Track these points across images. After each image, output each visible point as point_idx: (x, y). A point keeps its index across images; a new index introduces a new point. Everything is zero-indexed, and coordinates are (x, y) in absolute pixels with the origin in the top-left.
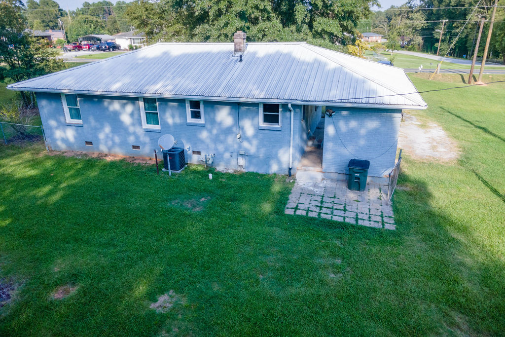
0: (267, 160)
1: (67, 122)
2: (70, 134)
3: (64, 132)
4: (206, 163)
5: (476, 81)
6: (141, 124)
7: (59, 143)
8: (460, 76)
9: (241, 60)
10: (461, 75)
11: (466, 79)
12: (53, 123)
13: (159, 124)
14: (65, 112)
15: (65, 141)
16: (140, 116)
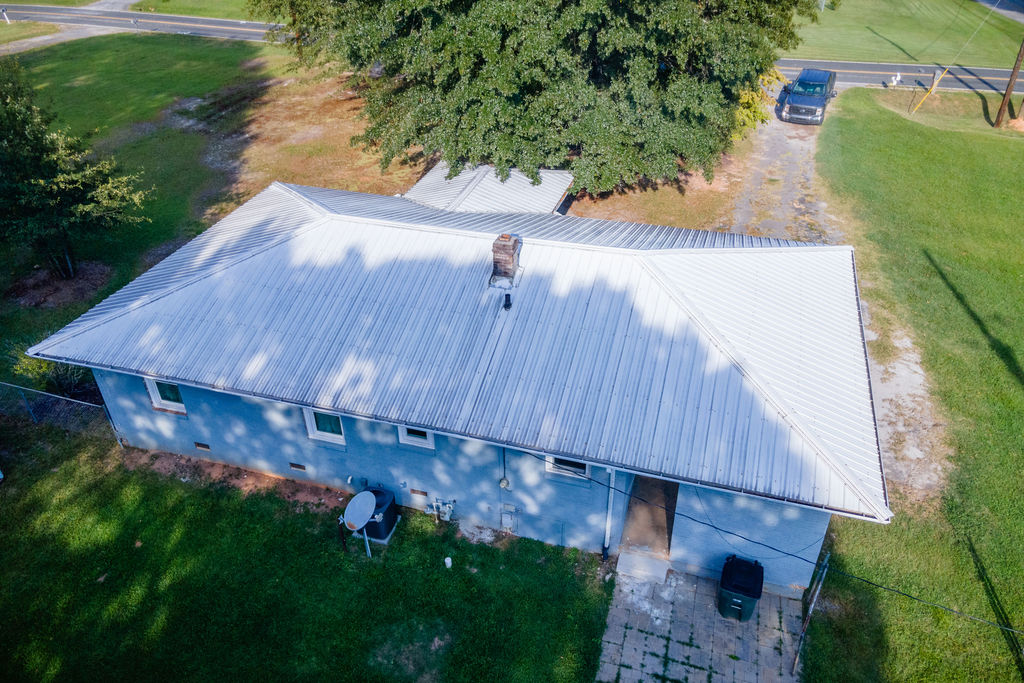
0: (561, 528)
1: (156, 405)
2: (165, 427)
3: (153, 421)
4: (439, 518)
5: (1013, 116)
6: (305, 432)
7: (143, 436)
8: (979, 100)
9: (508, 305)
10: (982, 97)
11: (993, 110)
12: (126, 403)
13: (341, 434)
14: (150, 390)
15: (156, 435)
16: (304, 420)
